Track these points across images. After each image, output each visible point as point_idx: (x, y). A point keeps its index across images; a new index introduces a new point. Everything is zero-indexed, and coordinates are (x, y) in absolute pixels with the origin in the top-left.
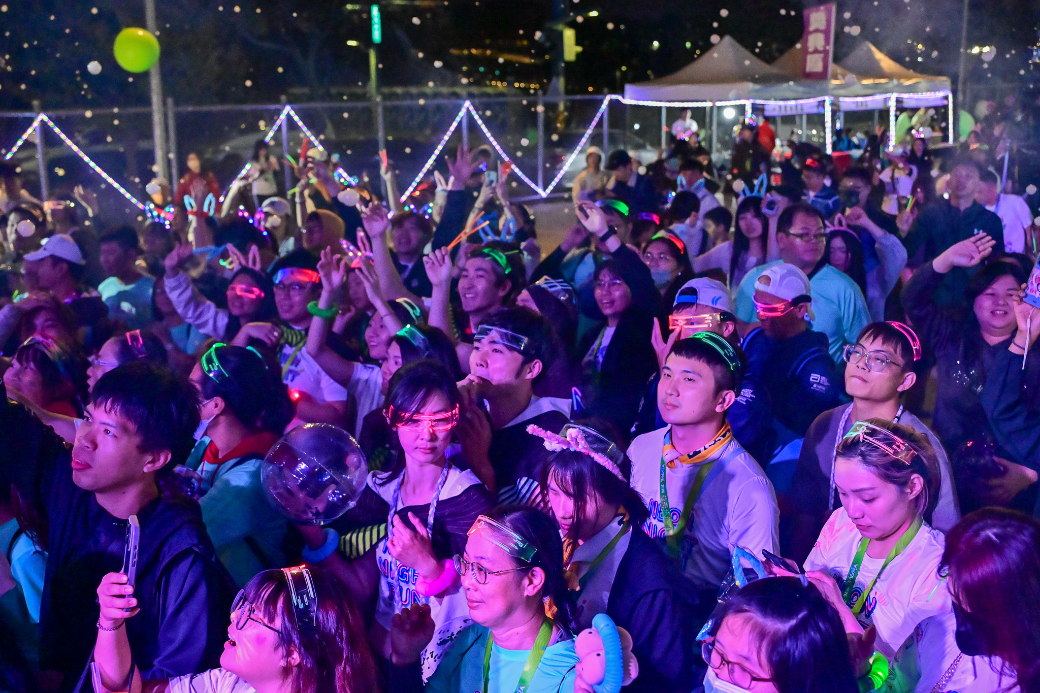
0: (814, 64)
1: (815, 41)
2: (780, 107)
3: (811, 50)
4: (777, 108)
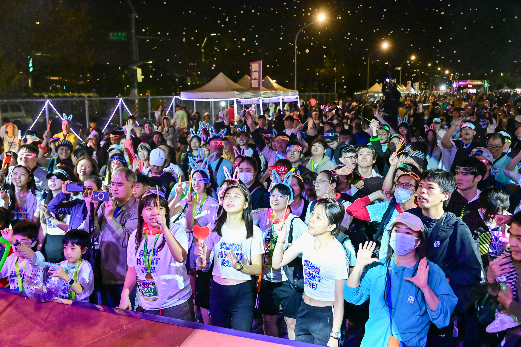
0: (255, 84)
1: (255, 75)
2: (245, 101)
3: (253, 78)
4: (244, 101)
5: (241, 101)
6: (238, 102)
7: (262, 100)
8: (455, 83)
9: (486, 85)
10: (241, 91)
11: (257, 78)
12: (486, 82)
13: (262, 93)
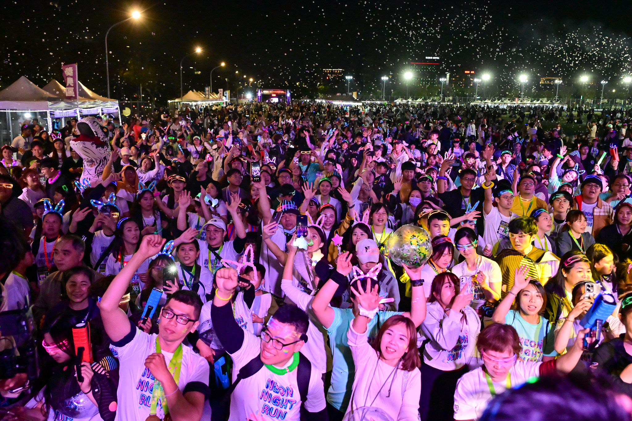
0: (69, 92)
1: (69, 81)
2: (60, 113)
5: (55, 113)
6: (51, 114)
7: (80, 112)
8: (259, 91)
9: (288, 95)
10: (55, 100)
11: (72, 85)
12: (288, 92)
13: (79, 103)
